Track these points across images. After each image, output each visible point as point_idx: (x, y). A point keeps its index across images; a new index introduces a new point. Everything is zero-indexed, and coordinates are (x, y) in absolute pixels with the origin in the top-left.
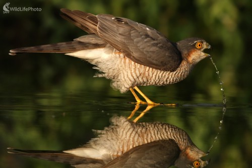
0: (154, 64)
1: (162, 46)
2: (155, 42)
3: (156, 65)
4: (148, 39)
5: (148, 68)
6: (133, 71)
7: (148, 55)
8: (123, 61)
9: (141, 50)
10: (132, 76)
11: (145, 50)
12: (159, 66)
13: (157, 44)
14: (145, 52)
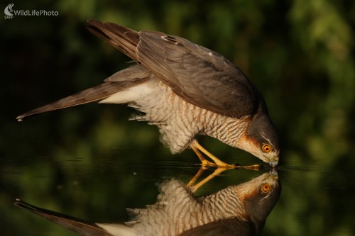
0: (213, 106)
1: (227, 81)
2: (218, 73)
3: (217, 107)
4: (208, 68)
5: (204, 111)
6: (183, 114)
7: (206, 92)
8: (170, 98)
9: (196, 84)
10: (182, 120)
11: (201, 84)
12: (221, 109)
13: (220, 77)
14: (201, 88)
